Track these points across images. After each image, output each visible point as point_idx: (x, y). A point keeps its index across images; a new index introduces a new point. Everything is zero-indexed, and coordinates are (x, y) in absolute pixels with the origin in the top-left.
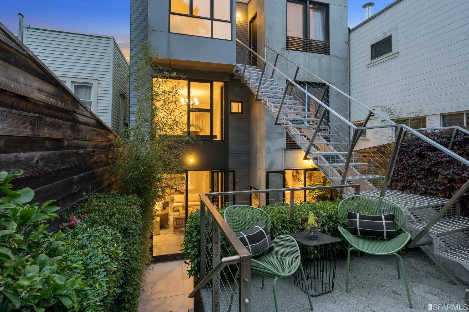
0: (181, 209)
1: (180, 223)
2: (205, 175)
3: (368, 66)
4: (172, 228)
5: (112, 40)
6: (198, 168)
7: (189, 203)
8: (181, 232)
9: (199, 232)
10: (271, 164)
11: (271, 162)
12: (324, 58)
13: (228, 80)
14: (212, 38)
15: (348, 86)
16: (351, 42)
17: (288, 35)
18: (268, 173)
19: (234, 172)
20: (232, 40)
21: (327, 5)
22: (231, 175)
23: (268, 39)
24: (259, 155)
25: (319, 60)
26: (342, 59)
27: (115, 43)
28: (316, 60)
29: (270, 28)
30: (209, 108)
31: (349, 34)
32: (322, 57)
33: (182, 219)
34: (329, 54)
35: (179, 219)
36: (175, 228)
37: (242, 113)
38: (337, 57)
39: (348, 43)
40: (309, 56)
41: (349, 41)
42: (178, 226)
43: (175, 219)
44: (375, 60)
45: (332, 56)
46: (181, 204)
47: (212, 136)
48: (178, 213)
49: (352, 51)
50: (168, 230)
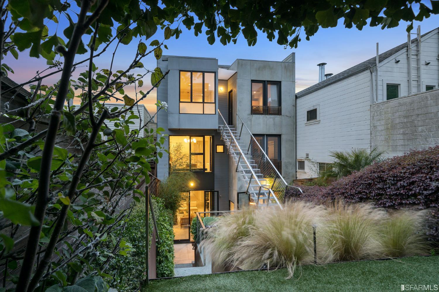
0: (185, 212)
1: (185, 222)
2: (201, 193)
3: (306, 125)
4: (179, 224)
5: (143, 107)
6: (196, 189)
7: (191, 208)
8: (186, 227)
9: (196, 225)
10: (241, 187)
11: (241, 186)
12: (277, 117)
13: (214, 135)
14: (203, 114)
15: (295, 135)
16: (298, 105)
17: (252, 105)
18: (238, 194)
19: (218, 192)
20: (215, 114)
21: (280, 82)
22: (216, 193)
23: (238, 109)
24: (234, 181)
25: (274, 119)
26: (290, 117)
27: (145, 109)
28: (272, 119)
29: (240, 102)
30: (202, 152)
31: (296, 100)
32: (276, 117)
33: (186, 219)
34: (281, 114)
35: (184, 219)
36: (182, 225)
37: (224, 152)
38: (287, 116)
39: (295, 106)
40: (266, 117)
41: (296, 104)
42: (183, 223)
43: (182, 219)
44: (309, 122)
45: (283, 116)
46: (185, 208)
47: (205, 169)
48: (183, 215)
49: (298, 111)
50: (177, 226)
